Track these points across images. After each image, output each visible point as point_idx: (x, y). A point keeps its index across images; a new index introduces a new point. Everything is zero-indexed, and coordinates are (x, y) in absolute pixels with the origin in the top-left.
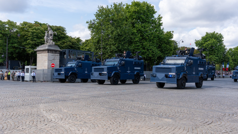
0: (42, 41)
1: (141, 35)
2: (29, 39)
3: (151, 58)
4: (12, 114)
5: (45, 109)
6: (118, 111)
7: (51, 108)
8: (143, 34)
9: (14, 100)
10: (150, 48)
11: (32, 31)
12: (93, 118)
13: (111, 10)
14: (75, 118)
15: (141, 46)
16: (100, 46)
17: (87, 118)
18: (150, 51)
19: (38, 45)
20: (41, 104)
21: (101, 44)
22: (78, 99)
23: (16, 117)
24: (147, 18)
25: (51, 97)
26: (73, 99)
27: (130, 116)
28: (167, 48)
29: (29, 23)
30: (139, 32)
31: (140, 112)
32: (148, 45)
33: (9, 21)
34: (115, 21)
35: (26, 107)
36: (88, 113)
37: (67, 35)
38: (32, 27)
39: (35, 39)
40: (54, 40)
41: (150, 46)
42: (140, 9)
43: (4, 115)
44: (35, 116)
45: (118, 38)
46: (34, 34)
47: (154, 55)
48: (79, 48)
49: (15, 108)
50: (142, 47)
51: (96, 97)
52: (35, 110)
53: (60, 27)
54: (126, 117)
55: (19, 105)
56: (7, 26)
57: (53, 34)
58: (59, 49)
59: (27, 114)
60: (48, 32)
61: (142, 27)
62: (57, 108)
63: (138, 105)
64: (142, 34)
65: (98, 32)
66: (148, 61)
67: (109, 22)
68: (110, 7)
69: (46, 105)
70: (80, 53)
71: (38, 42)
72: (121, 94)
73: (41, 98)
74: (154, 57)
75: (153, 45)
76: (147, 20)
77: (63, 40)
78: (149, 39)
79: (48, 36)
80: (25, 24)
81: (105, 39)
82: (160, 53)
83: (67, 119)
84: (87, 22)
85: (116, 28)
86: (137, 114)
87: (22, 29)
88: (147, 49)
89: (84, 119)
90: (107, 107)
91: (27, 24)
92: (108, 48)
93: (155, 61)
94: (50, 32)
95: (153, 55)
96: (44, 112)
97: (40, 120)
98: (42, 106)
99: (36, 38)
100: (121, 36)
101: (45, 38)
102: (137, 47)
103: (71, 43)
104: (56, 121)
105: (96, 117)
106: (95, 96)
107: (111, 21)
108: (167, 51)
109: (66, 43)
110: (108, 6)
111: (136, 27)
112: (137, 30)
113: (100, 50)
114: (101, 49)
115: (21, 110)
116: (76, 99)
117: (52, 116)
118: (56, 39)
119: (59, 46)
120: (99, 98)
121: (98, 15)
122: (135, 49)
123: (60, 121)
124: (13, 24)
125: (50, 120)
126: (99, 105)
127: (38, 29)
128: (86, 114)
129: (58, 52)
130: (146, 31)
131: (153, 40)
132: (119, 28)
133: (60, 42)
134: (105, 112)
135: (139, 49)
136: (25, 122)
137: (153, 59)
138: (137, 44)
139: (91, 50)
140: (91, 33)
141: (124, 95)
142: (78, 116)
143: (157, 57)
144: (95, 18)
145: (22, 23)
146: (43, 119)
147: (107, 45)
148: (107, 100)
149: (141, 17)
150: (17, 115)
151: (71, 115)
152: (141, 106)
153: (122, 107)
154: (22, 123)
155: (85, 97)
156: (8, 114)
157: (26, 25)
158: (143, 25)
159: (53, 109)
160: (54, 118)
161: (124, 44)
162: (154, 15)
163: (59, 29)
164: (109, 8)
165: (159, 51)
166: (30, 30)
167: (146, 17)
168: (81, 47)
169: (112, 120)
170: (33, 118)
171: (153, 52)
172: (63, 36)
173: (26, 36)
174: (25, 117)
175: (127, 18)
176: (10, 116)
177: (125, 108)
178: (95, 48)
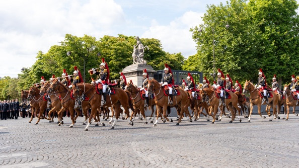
0: (129, 61)
1: (275, 43)
2: (111, 59)
4: (93, 154)
5: (138, 149)
6: (253, 152)
7: (148, 147)
8: (279, 42)
9: (95, 137)
10: (292, 63)
11: (116, 48)
12: (214, 162)
13: (227, 8)
14: (185, 161)
15: (277, 60)
16: (211, 63)
17: (204, 161)
18: (292, 67)
19: (124, 67)
20: (133, 142)
21: (213, 60)
22: (186, 136)
23: (99, 157)
24: (285, 15)
25: (145, 134)
26: (178, 136)
27: (276, 160)
29: (112, 37)
30: (272, 38)
31: (292, 155)
32: (289, 58)
33: (86, 36)
34: (233, 24)
35: (112, 145)
36: (204, 154)
37: (163, 50)
38: (115, 42)
39: (120, 59)
40: (145, 59)
41: (290, 59)
42: (273, 4)
43: (84, 155)
44: (126, 157)
45: (240, 51)
46: (119, 51)
48: (180, 68)
49: (97, 146)
50: (278, 62)
51: (212, 134)
52: (125, 149)
53: (153, 39)
54: (270, 162)
55: (103, 142)
56: (84, 43)
57: (144, 49)
58: (153, 70)
59: (114, 154)
60: (137, 46)
61: (277, 30)
62: (156, 147)
63: (286, 145)
64: (277, 42)
65: (208, 43)
67: (224, 27)
68: (225, 4)
69: (140, 143)
70: (183, 74)
71: (123, 63)
72: (252, 130)
73: (132, 134)
75: (297, 58)
76: (285, 20)
77: (158, 58)
78: (290, 49)
79: (137, 53)
80: (107, 39)
81: (219, 53)
83: (173, 162)
84: (192, 30)
85: (236, 35)
86: (288, 157)
87: (103, 46)
89: (200, 163)
90: (233, 146)
91: (109, 38)
92: (224, 65)
94: (139, 48)
96: (139, 152)
97: (133, 163)
98: (133, 144)
99: (121, 57)
100: (244, 46)
101: (133, 55)
102: (270, 63)
103: (169, 62)
104: (158, 165)
105: (219, 160)
106: (211, 132)
107: (227, 26)
109: (162, 61)
110: (221, 4)
111: (267, 31)
112: (269, 37)
113: (211, 69)
114: (213, 67)
115: (106, 149)
116: (182, 136)
117: (150, 158)
118: (148, 57)
119: (152, 66)
120: (217, 135)
121: (206, 18)
122: (267, 65)
123: (162, 164)
124: (91, 40)
125: (147, 163)
126: (220, 144)
127: (124, 44)
128: (201, 156)
129: (151, 74)
130: (284, 37)
131: (296, 49)
132: (241, 34)
133: (153, 61)
134: (232, 153)
135: (274, 65)
136: (112, 165)
138: (270, 57)
139: (199, 70)
140: (197, 45)
141: (256, 131)
142: (189, 158)
144: (203, 23)
145: (102, 38)
146: (137, 162)
147: (222, 61)
148: (232, 137)
149: (275, 15)
150: (101, 155)
151: (178, 157)
152: (291, 146)
153: (259, 147)
154: (108, 166)
155: (195, 133)
156: (89, 154)
157: (107, 41)
158: (278, 28)
159: (150, 149)
160: (153, 160)
161: (250, 58)
162: (296, 11)
163: (152, 43)
164: (224, 6)
166: (113, 46)
167: (283, 14)
168: (184, 67)
169: (245, 165)
170: (122, 160)
172: (157, 52)
173: (107, 56)
174: (112, 158)
175: (252, 19)
176: (91, 156)
177: (264, 148)
178: (205, 67)
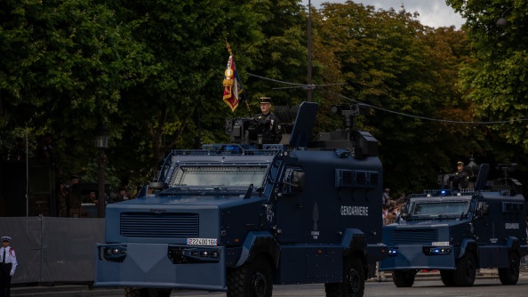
3: (64, 97)
28: (202, 16)
47: (96, 72)
66: (38, 124)
74: (92, 88)
82: (149, 57)
88: (31, 20)
93: (99, 131)
95: (82, 79)
108: (208, 41)
137: (84, 111)
143: (117, 96)
165: (136, 35)
171: (88, 51)
